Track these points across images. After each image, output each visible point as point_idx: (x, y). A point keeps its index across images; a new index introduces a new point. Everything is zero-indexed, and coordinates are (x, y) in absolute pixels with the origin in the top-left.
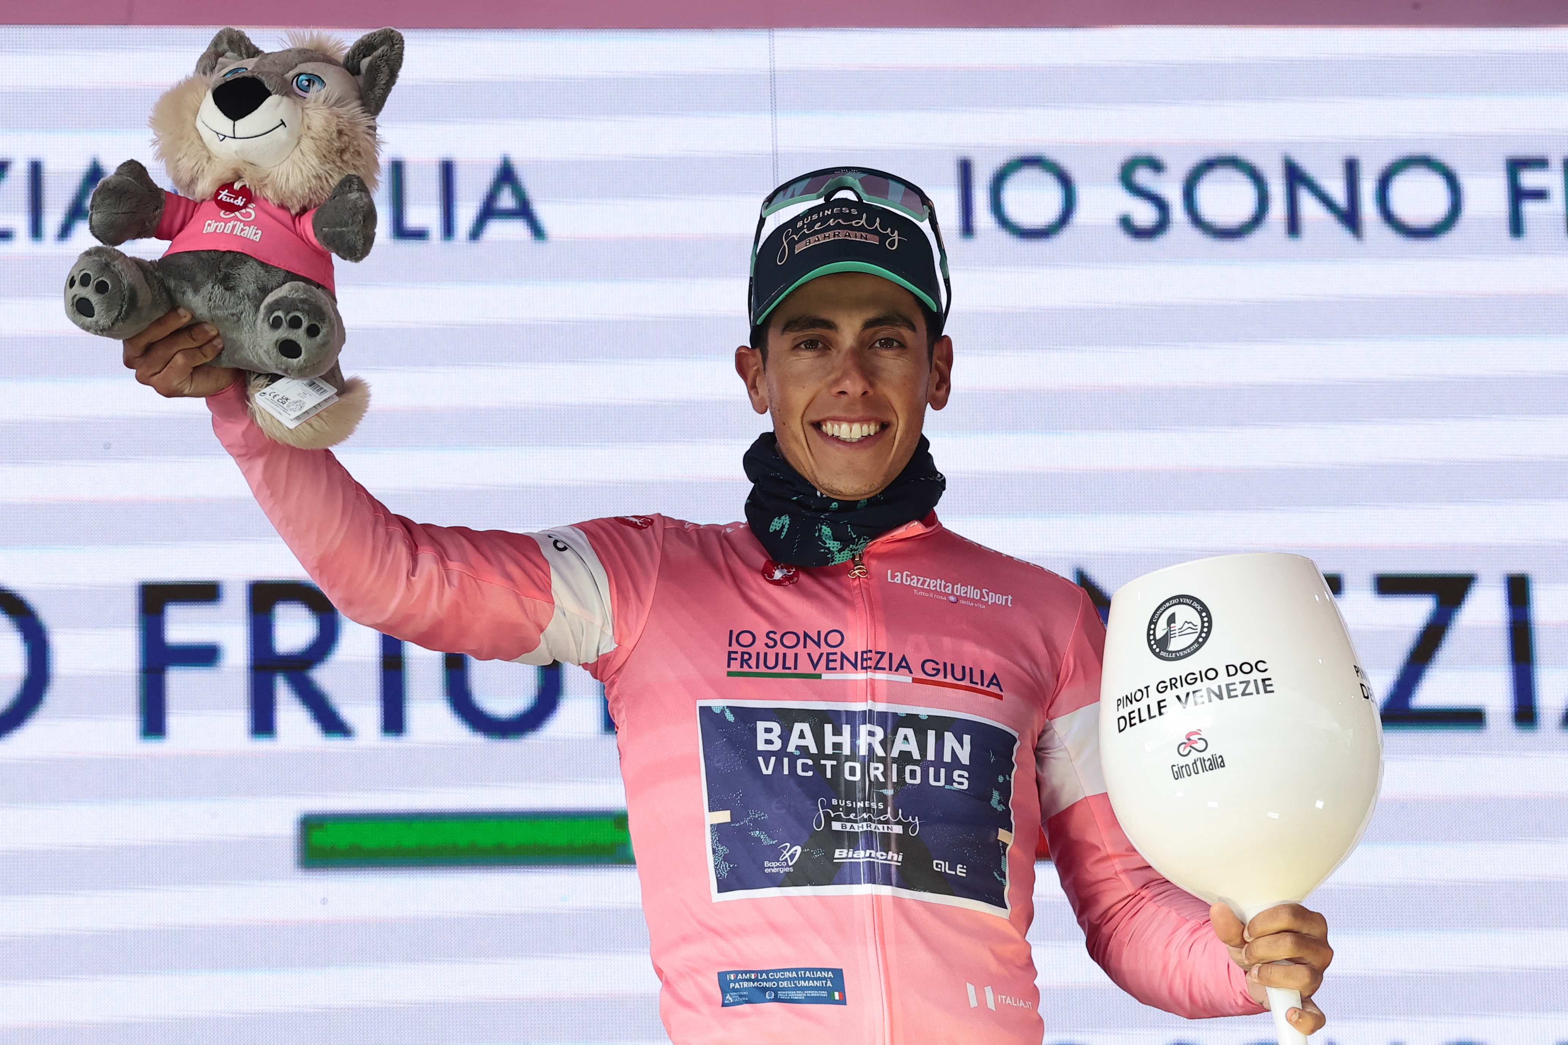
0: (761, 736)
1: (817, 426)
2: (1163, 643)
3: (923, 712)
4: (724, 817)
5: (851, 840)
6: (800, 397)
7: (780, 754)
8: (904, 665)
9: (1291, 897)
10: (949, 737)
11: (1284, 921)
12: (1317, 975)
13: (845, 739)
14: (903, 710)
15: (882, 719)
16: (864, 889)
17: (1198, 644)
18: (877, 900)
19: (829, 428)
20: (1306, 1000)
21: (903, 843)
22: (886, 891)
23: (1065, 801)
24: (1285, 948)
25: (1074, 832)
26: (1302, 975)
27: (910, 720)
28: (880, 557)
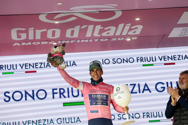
0: (92, 96)
1: (94, 76)
2: (117, 90)
3: (103, 94)
4: (90, 101)
5: (98, 102)
6: (93, 75)
7: (94, 97)
8: (101, 91)
9: (126, 106)
10: (104, 95)
11: (126, 107)
12: (128, 111)
13: (98, 96)
14: (101, 94)
15: (100, 95)
16: (99, 105)
17: (119, 90)
18: (100, 106)
19: (95, 76)
20: (127, 112)
21: (102, 102)
22: (101, 105)
23: (112, 100)
24: (126, 109)
25: (112, 101)
26: (127, 111)
27: (102, 95)
28: (99, 84)
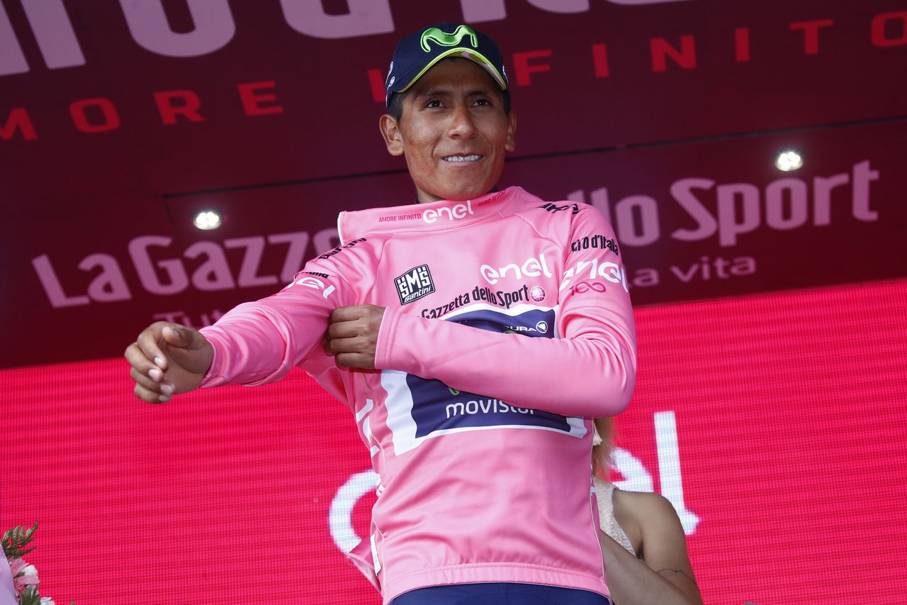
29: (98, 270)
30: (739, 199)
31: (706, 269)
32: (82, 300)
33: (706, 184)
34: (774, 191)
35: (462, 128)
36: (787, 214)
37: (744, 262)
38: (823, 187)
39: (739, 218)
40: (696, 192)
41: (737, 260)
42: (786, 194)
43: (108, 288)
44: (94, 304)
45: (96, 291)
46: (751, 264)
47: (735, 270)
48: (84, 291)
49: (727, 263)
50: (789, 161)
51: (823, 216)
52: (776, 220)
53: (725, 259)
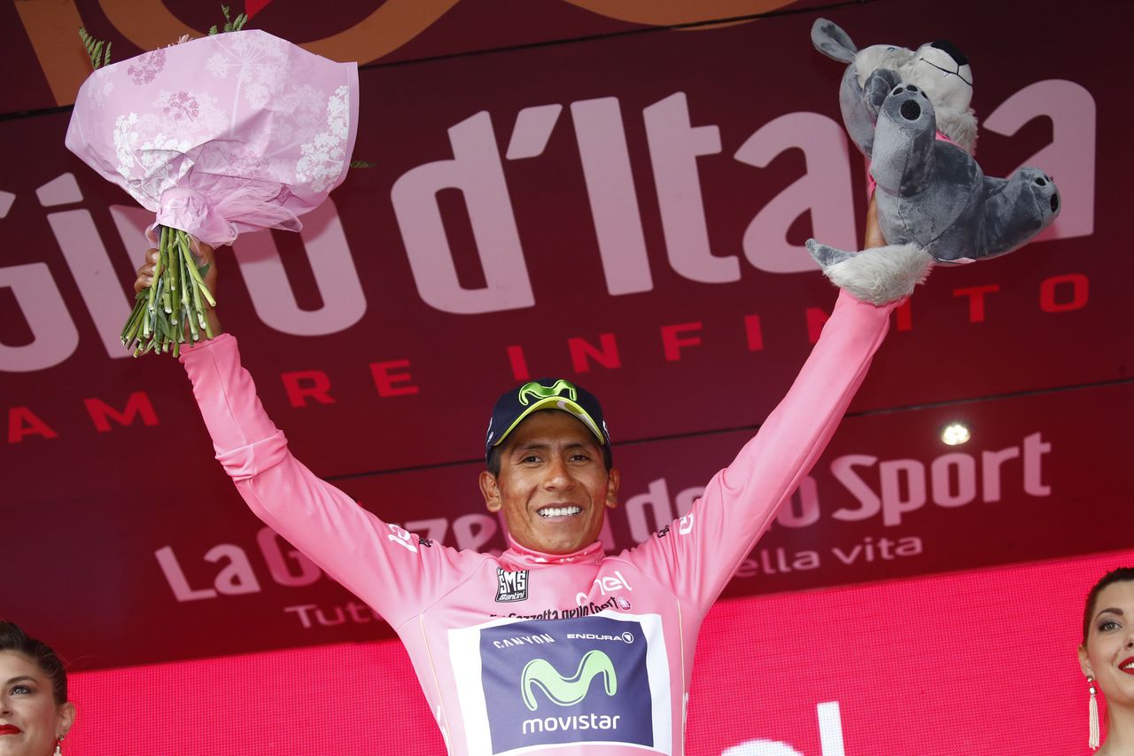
29: (225, 561)
30: (903, 476)
31: (869, 550)
32: (209, 594)
33: (868, 461)
34: (940, 467)
35: (559, 481)
36: (954, 490)
37: (911, 542)
38: (993, 461)
39: (904, 496)
40: (857, 469)
41: (902, 540)
42: (953, 470)
43: (236, 581)
44: (221, 596)
45: (223, 583)
46: (918, 544)
47: (900, 551)
48: (211, 585)
49: (891, 544)
50: (955, 434)
51: (992, 493)
52: (942, 498)
53: (889, 540)
